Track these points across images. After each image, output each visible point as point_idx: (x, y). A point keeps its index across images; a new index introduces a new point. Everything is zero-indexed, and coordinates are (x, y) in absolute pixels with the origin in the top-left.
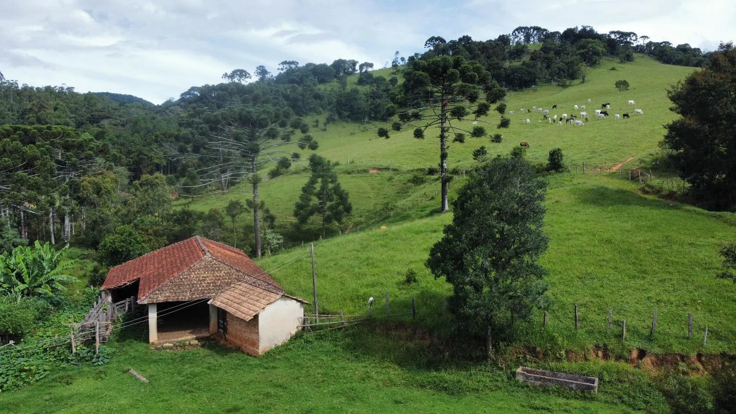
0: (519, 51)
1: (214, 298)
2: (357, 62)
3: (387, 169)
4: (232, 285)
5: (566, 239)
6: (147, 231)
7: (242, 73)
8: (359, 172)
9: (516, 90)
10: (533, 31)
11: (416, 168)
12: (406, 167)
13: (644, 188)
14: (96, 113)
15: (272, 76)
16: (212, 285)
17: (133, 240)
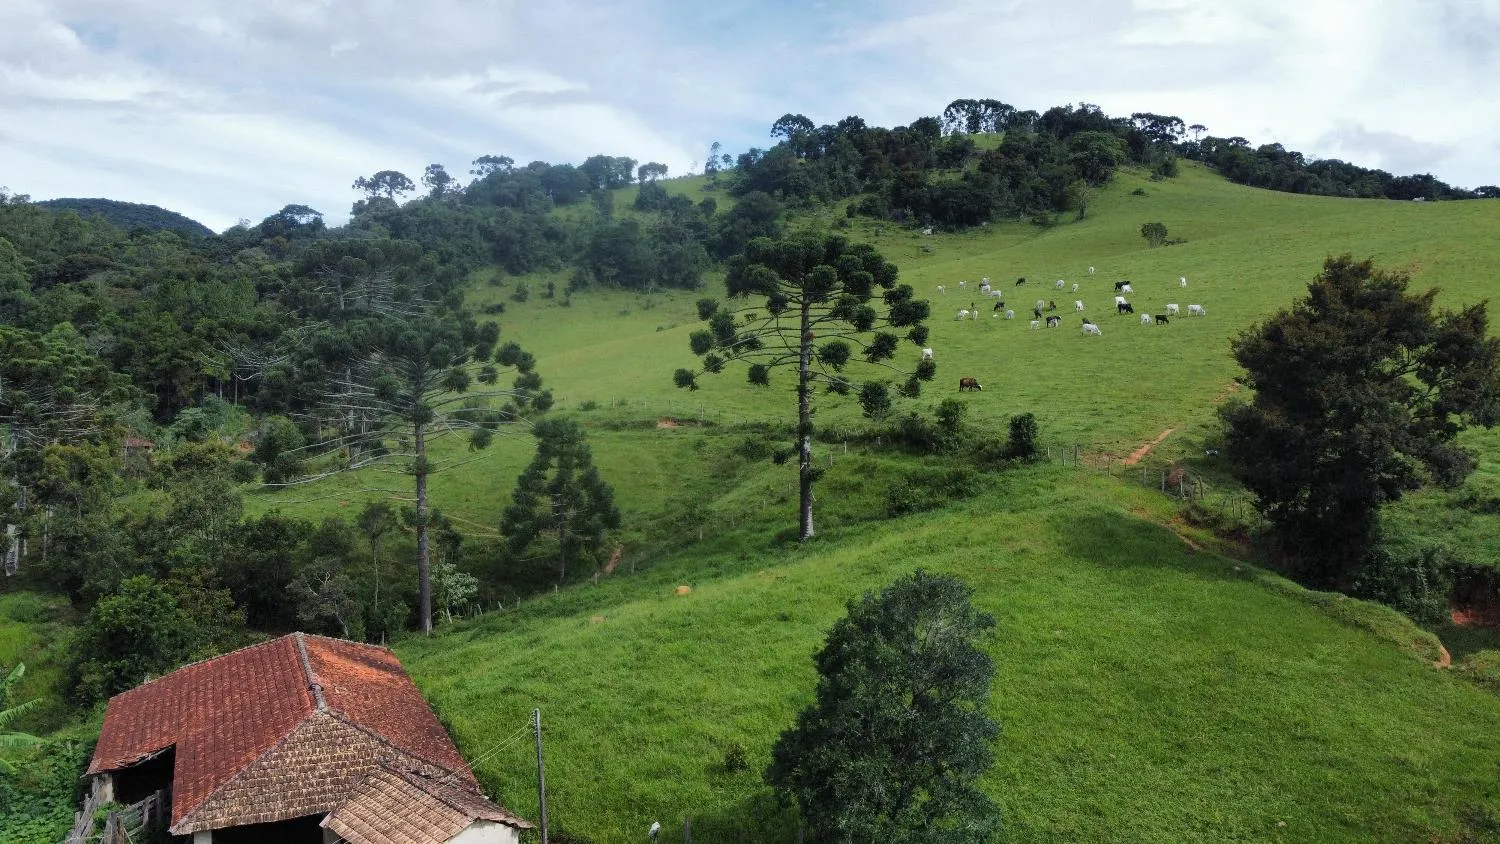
0: (958, 150)
1: (334, 812)
2: (635, 162)
3: (693, 421)
4: (372, 780)
5: (1038, 654)
6: (189, 578)
7: (396, 180)
8: (636, 426)
9: (951, 231)
10: (986, 110)
11: (751, 420)
12: (733, 418)
13: (1188, 513)
14: (80, 256)
15: (459, 186)
16: (329, 779)
17: (157, 606)
